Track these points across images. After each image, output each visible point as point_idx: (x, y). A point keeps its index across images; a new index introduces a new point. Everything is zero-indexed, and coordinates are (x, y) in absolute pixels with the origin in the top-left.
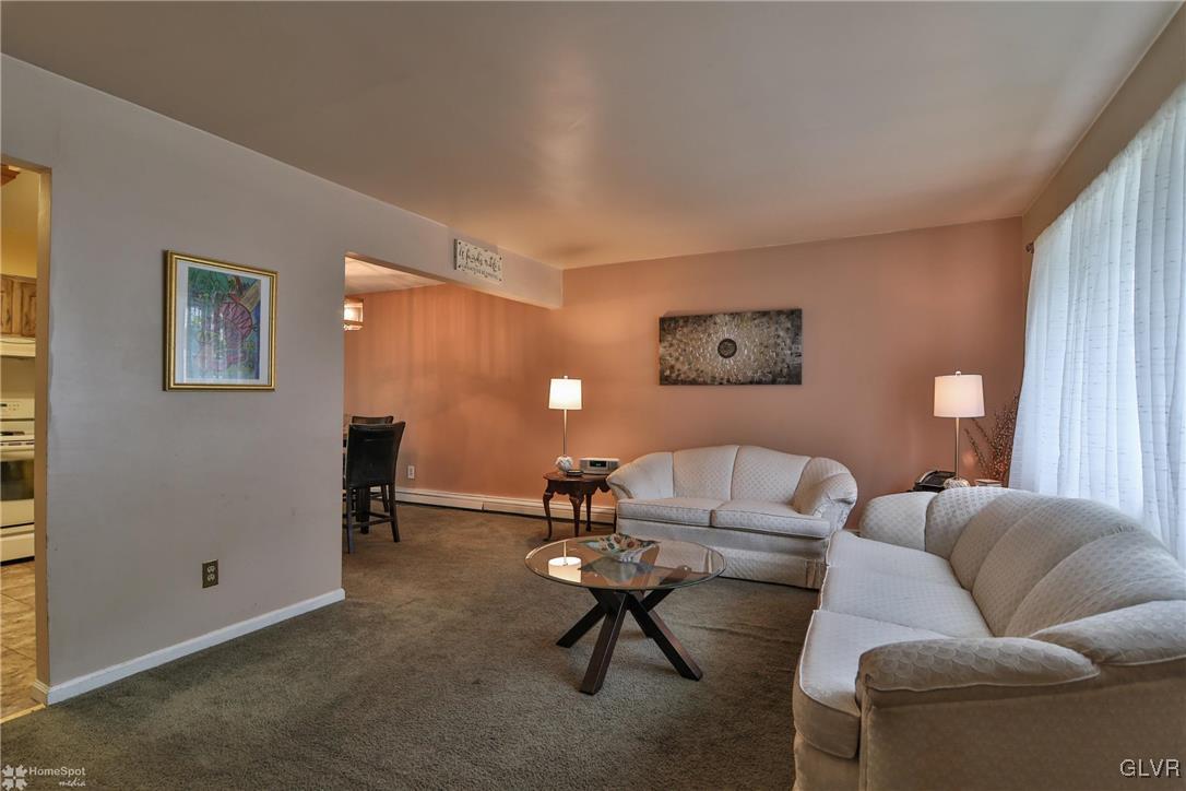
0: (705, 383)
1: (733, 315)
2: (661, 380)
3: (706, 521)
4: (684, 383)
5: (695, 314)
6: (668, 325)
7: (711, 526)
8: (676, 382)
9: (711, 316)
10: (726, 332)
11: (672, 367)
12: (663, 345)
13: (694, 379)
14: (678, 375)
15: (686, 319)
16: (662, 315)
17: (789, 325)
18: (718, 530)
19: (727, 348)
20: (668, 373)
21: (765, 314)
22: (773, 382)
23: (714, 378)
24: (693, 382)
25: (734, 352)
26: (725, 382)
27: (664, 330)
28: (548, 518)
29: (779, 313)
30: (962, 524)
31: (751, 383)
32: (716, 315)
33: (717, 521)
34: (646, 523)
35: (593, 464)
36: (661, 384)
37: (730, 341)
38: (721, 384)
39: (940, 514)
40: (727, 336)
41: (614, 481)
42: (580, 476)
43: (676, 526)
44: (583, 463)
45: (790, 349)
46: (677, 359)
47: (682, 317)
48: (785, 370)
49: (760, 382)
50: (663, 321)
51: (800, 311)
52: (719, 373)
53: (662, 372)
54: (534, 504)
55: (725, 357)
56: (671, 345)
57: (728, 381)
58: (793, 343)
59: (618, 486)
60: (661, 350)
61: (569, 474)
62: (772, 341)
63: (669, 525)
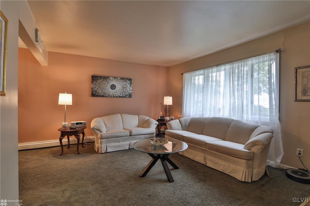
0: (106, 97)
1: (115, 78)
2: (92, 95)
4: (100, 96)
5: (104, 76)
6: (94, 78)
7: (130, 136)
8: (97, 96)
9: (108, 77)
10: (114, 82)
11: (96, 91)
12: (92, 84)
13: (103, 95)
14: (98, 94)
15: (101, 77)
16: (92, 74)
17: (129, 82)
19: (113, 87)
20: (94, 93)
21: (123, 79)
22: (125, 97)
23: (109, 95)
24: (103, 96)
25: (115, 88)
26: (112, 97)
27: (93, 80)
28: (62, 146)
29: (127, 79)
30: (188, 124)
31: (120, 97)
32: (110, 77)
35: (77, 124)
36: (92, 96)
37: (114, 85)
38: (111, 97)
39: (183, 123)
40: (113, 84)
41: (95, 128)
42: (75, 129)
43: (120, 138)
44: (73, 124)
45: (129, 88)
46: (98, 89)
47: (99, 76)
48: (128, 94)
49: (122, 97)
50: (93, 77)
51: (132, 79)
52: (111, 94)
53: (92, 93)
55: (113, 89)
56: (96, 85)
57: (113, 96)
58: (130, 87)
60: (92, 86)
61: (71, 128)
62: (125, 86)
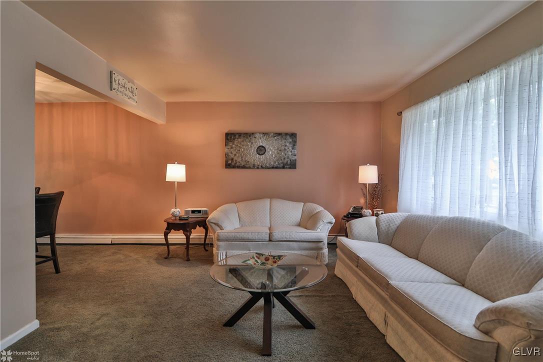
0: (250, 168)
1: (265, 134)
2: (226, 165)
3: (268, 239)
4: (239, 167)
5: (245, 132)
6: (230, 137)
7: (270, 241)
8: (234, 167)
9: (253, 134)
10: (262, 142)
11: (232, 159)
12: (227, 147)
13: (244, 166)
14: (235, 164)
15: (240, 135)
16: (226, 131)
17: (291, 141)
18: (274, 242)
19: (261, 150)
20: (230, 162)
21: (280, 134)
22: (283, 168)
23: (254, 165)
24: (244, 167)
25: (265, 152)
26: (260, 167)
27: (228, 140)
28: (167, 244)
29: (286, 134)
30: (394, 230)
31: (273, 168)
32: (255, 133)
33: (274, 237)
34: (234, 242)
35: (193, 212)
36: (226, 168)
37: (263, 147)
38: (258, 168)
39: (383, 226)
40: (261, 144)
41: (212, 221)
42: (187, 219)
43: (250, 242)
44: (187, 212)
45: (291, 152)
46: (235, 155)
47: (237, 133)
48: (289, 162)
49: (277, 168)
50: (227, 134)
51: (296, 134)
52: (257, 163)
53: (227, 162)
54: (159, 237)
55: (260, 155)
56: (232, 148)
57: (262, 167)
58: (293, 149)
59: (214, 223)
60: (226, 150)
61: (181, 219)
62: (283, 148)
63: (247, 242)
